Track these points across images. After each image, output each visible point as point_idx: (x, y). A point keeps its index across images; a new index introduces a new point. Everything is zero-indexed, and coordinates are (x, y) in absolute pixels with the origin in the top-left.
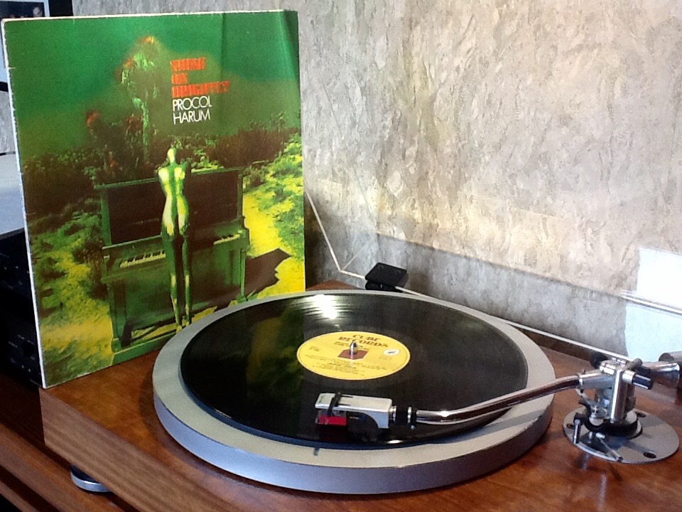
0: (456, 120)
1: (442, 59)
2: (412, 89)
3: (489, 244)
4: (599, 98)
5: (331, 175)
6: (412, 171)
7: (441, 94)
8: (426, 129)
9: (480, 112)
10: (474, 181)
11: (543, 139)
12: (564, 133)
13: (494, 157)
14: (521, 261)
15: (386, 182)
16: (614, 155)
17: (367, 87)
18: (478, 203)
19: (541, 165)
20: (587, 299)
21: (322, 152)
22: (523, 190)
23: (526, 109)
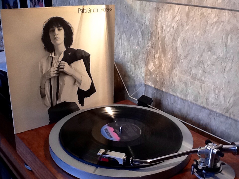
0: (172, 46)
1: (168, 23)
2: (157, 34)
3: (182, 92)
4: (222, 42)
5: (130, 62)
6: (157, 63)
7: (167, 36)
8: (162, 48)
9: (180, 43)
10: (178, 69)
11: (202, 55)
12: (209, 54)
13: (185, 60)
14: (192, 99)
15: (148, 66)
16: (227, 64)
17: (143, 31)
18: (178, 77)
19: (201, 65)
20: (215, 116)
21: (128, 53)
22: (194, 73)
23: (196, 44)
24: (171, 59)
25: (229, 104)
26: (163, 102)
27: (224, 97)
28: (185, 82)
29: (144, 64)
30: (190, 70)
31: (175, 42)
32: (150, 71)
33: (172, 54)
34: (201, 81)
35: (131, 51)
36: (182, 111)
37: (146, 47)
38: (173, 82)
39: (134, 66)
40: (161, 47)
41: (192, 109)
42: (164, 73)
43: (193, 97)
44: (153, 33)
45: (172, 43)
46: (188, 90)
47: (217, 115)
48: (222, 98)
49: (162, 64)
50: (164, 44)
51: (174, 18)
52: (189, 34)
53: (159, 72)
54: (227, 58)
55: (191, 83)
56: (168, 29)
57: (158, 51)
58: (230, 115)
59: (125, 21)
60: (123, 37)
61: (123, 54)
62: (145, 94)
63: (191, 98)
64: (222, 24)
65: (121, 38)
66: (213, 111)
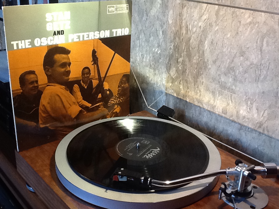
0: (199, 49)
1: (194, 22)
2: (182, 34)
3: (208, 103)
4: (257, 46)
5: (149, 66)
6: (180, 69)
7: (193, 37)
8: (187, 51)
9: (208, 46)
10: (204, 75)
11: (233, 61)
12: (241, 59)
13: (213, 66)
14: (221, 111)
15: (170, 71)
16: (261, 71)
17: (165, 31)
18: (205, 85)
19: (231, 72)
20: (246, 131)
21: (146, 56)
22: (224, 82)
23: (227, 47)
24: (197, 64)
25: (263, 118)
26: (187, 114)
27: (257, 109)
28: (212, 92)
29: (165, 69)
30: (218, 78)
31: (202, 44)
32: (172, 78)
33: (198, 59)
34: (231, 91)
35: (150, 54)
36: (209, 125)
37: (168, 49)
38: (199, 91)
39: (154, 72)
40: (185, 50)
41: (220, 122)
42: (188, 80)
43: (221, 108)
44: (176, 33)
45: (199, 45)
46: (216, 100)
47: (249, 130)
48: (254, 111)
49: (186, 70)
50: (189, 47)
51: (202, 16)
52: (218, 35)
53: (183, 80)
54: (261, 65)
55: (219, 92)
56: (195, 29)
57: (182, 55)
58: (264, 130)
59: (144, 18)
60: (141, 37)
61: (140, 57)
62: (165, 104)
63: (218, 110)
64: (257, 25)
65: (138, 38)
66: (244, 126)
